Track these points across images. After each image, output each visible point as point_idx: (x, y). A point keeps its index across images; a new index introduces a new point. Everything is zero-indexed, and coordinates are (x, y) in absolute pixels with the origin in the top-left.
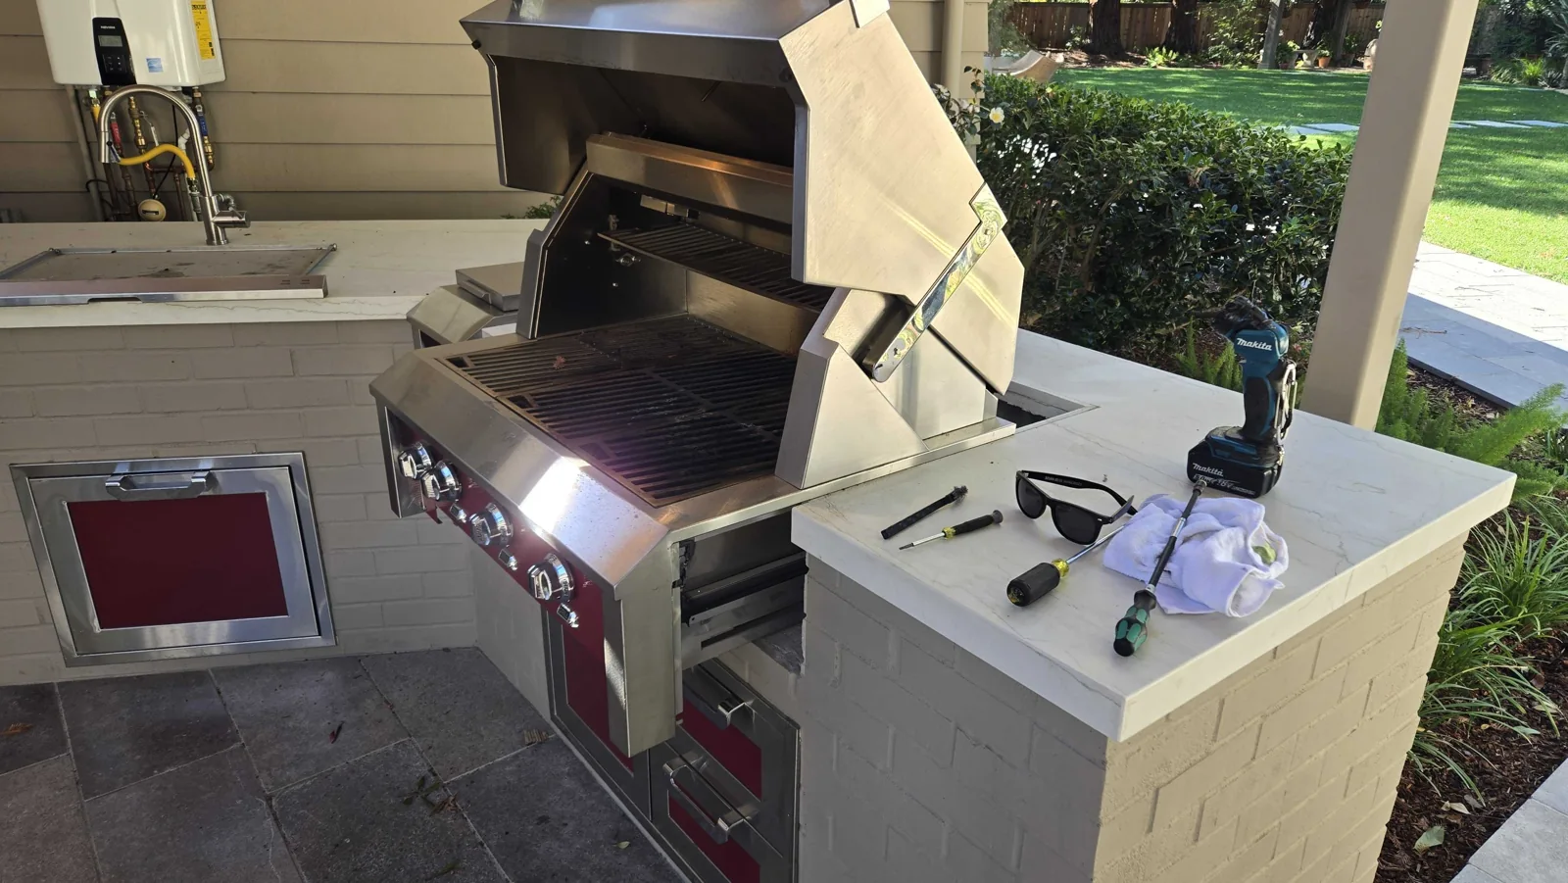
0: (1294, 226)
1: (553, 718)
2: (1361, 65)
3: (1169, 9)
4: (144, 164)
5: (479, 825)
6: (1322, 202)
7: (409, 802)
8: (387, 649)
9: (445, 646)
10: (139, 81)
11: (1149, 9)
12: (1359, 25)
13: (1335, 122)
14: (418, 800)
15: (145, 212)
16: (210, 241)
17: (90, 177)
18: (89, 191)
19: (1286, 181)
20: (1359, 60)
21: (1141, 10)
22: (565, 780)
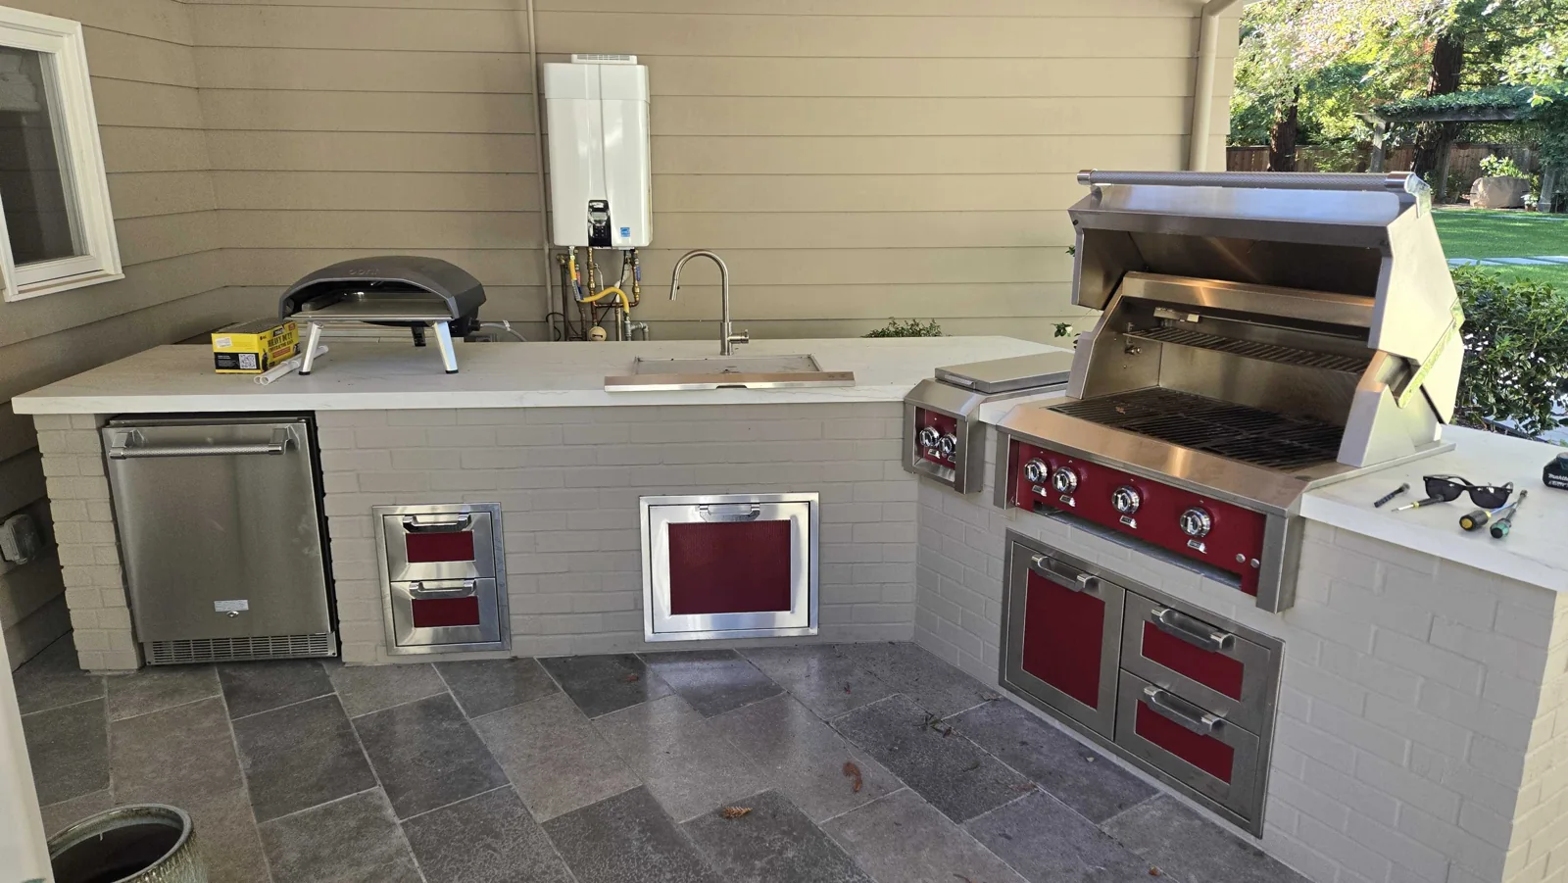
0: (1507, 343)
1: (1001, 683)
2: (1467, 202)
3: (1267, 152)
4: (592, 302)
5: (981, 743)
6: (1526, 324)
7: (924, 729)
8: (851, 640)
9: (891, 640)
10: (613, 244)
11: (1247, 152)
12: (1460, 164)
13: (1460, 257)
14: (929, 728)
15: (594, 336)
16: (723, 353)
17: (550, 311)
18: (547, 321)
19: (1491, 308)
20: (1464, 196)
21: (1239, 152)
22: (1026, 722)
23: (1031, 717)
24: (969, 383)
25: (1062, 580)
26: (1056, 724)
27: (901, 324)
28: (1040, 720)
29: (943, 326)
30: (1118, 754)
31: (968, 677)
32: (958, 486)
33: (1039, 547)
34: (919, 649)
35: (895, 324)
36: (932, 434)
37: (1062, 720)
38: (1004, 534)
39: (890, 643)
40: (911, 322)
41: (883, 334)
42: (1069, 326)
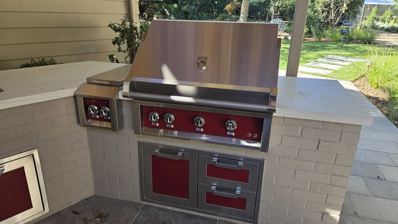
1: (142, 199)
8: (66, 206)
22: (159, 213)
23: (160, 209)
24: (108, 83)
25: (170, 157)
26: (170, 208)
27: (37, 61)
28: (164, 209)
29: (56, 59)
30: (198, 211)
31: (127, 202)
32: (113, 129)
33: (155, 146)
34: (99, 197)
35: (34, 60)
36: (94, 108)
37: (172, 206)
38: (137, 144)
39: (85, 199)
40: (41, 59)
41: (27, 66)
42: (114, 55)
